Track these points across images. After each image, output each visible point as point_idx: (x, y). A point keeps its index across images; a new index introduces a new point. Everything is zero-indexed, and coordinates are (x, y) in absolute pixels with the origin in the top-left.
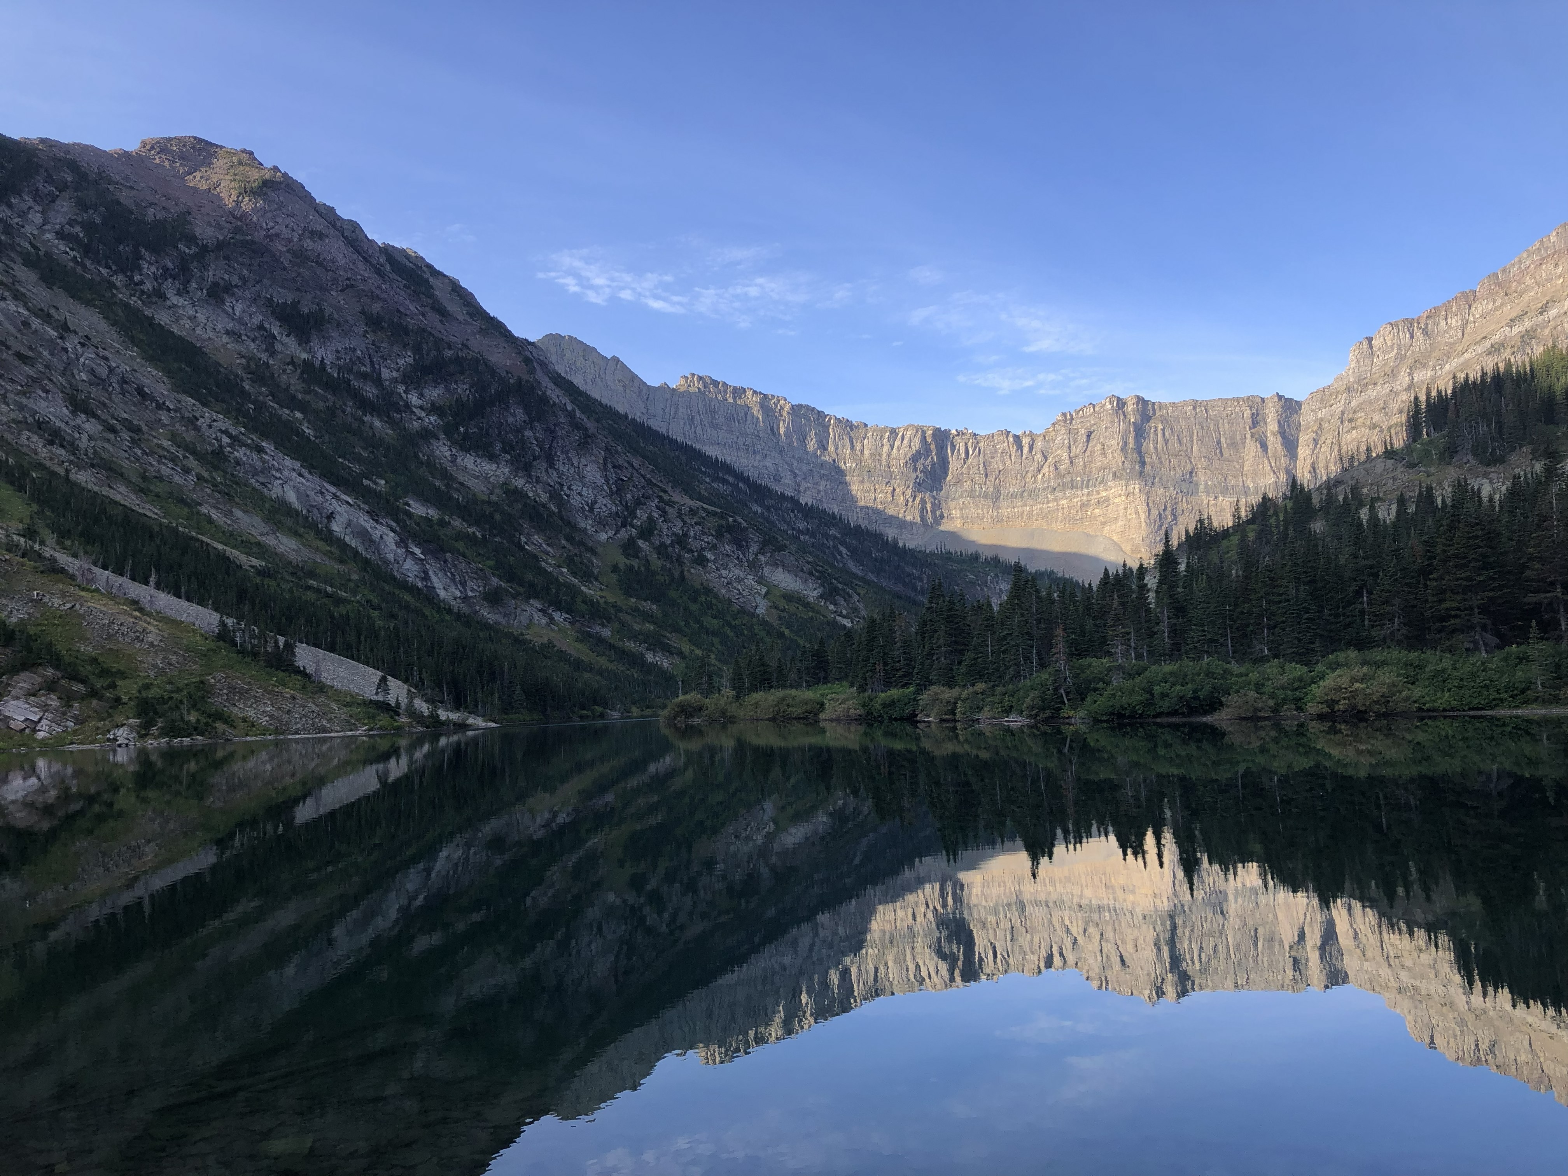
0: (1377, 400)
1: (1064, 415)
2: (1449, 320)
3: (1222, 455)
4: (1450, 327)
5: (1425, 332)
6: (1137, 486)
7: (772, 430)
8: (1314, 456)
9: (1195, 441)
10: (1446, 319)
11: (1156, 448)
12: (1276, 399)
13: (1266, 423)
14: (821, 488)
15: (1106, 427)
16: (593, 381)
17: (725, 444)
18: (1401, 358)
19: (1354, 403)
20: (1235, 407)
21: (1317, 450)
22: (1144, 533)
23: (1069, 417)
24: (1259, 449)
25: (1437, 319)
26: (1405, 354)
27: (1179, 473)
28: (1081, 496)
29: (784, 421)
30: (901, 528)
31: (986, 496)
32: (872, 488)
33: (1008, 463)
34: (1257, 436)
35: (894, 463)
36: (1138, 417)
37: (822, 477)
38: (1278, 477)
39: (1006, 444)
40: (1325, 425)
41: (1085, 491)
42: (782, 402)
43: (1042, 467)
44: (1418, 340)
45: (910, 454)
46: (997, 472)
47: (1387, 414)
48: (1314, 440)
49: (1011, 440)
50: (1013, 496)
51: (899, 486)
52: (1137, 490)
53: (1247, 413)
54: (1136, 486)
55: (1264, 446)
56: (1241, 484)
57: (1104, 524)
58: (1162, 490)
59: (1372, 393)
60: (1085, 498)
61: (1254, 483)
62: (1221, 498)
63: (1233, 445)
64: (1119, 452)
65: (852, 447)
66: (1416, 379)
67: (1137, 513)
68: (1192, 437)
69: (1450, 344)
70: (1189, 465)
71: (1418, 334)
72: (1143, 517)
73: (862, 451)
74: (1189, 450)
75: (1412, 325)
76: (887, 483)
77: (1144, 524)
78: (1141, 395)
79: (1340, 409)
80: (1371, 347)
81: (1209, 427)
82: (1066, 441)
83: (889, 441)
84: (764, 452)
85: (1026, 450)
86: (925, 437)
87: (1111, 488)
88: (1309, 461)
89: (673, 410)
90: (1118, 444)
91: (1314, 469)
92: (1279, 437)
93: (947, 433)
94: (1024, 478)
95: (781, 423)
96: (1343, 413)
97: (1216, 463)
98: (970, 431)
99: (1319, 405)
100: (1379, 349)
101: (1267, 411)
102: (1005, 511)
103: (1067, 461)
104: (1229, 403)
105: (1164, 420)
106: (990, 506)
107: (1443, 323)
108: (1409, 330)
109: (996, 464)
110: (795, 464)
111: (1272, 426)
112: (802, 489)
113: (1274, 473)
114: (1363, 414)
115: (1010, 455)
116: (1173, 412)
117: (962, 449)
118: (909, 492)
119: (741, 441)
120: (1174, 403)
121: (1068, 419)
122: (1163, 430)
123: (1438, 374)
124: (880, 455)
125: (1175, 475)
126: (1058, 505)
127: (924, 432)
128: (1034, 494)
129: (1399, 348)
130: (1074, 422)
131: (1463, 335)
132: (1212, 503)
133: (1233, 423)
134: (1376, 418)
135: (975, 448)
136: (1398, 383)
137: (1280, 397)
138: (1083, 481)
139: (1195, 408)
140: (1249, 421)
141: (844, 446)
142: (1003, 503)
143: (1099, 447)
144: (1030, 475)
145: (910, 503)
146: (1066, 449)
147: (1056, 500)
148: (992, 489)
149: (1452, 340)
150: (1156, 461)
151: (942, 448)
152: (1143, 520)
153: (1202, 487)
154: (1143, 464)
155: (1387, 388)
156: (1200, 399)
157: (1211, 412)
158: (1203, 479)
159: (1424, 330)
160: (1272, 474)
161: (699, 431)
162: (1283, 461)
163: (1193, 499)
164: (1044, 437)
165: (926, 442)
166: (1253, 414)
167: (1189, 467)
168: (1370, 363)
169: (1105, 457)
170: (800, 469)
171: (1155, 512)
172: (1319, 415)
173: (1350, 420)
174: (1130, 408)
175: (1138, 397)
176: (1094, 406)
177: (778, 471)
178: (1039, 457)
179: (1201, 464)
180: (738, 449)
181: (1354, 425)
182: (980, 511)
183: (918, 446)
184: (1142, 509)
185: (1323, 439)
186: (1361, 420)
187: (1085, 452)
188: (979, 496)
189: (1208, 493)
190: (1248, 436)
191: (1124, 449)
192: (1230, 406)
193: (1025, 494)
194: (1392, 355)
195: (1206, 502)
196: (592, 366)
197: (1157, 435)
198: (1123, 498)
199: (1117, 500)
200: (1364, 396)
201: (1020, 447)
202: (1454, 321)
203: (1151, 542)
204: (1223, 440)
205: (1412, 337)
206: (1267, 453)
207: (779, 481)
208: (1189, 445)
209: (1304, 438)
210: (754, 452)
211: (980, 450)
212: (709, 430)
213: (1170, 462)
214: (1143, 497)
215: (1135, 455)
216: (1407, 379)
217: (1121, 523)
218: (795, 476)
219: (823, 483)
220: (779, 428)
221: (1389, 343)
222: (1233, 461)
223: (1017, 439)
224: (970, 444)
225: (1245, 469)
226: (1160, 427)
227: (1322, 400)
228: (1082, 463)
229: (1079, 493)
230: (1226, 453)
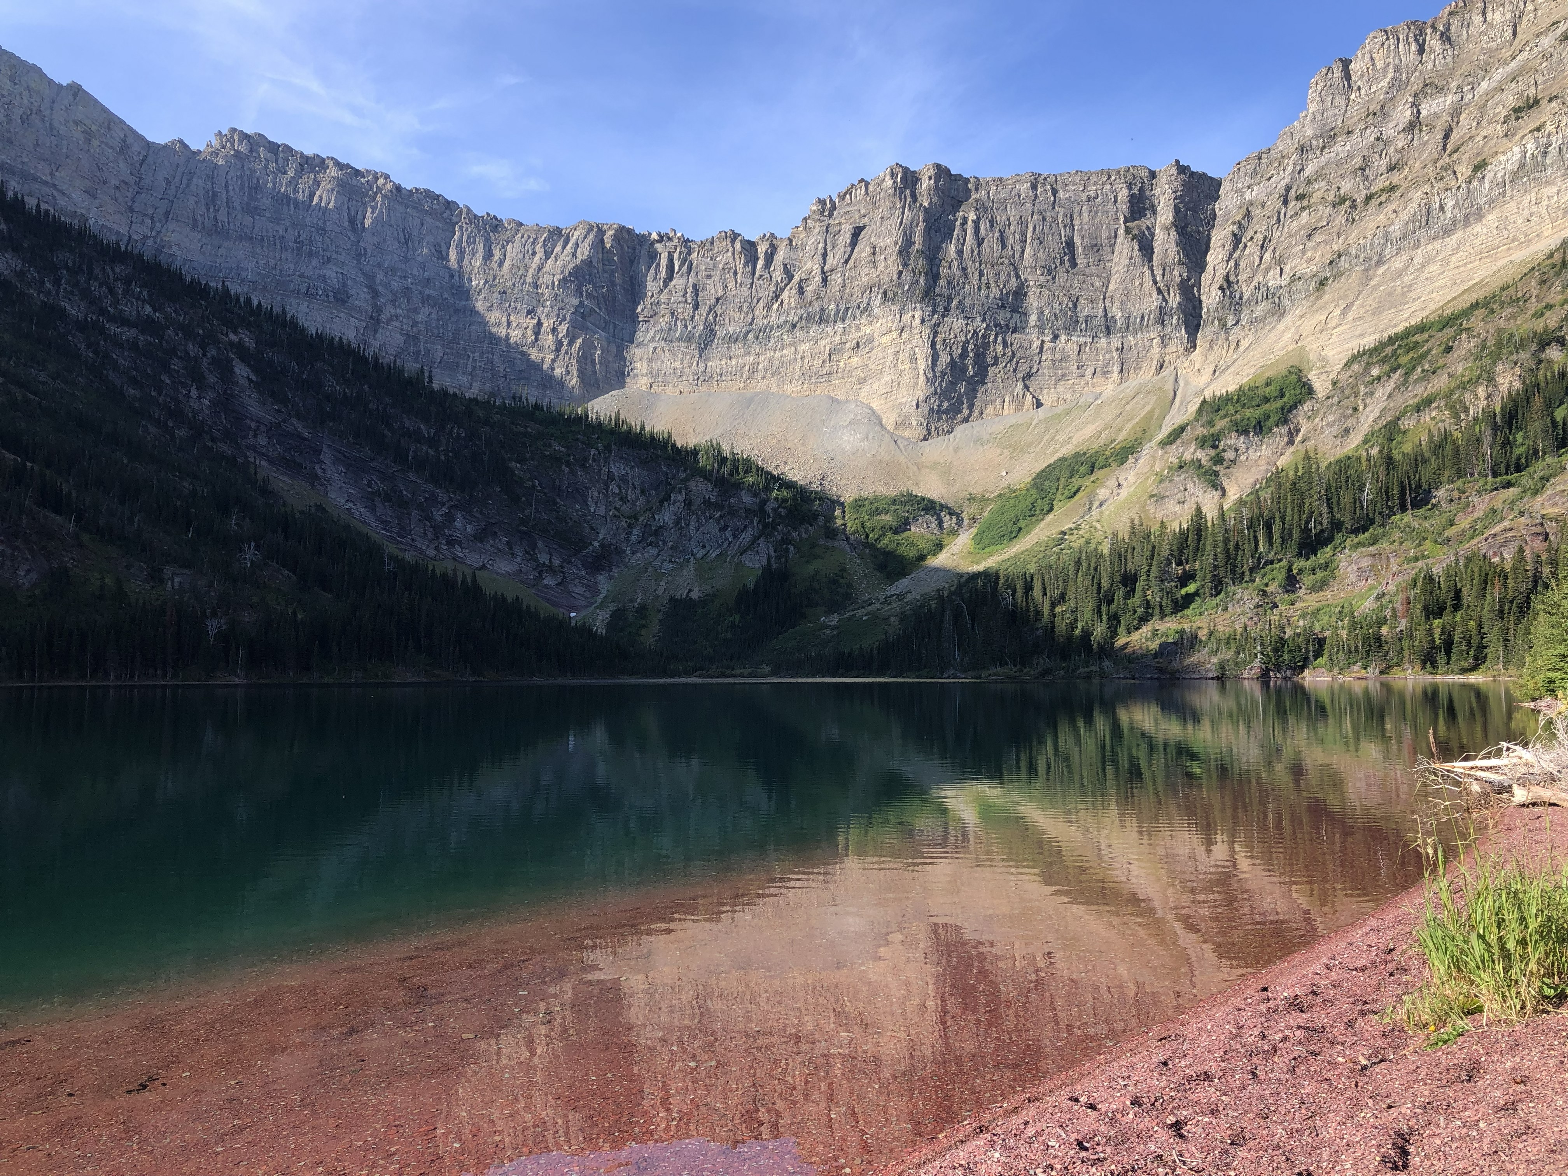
0: (1350, 156)
1: (822, 202)
2: (1489, 16)
3: (1074, 264)
4: (1491, 26)
5: (1446, 37)
6: (918, 314)
7: (352, 221)
8: (1231, 264)
9: (1029, 241)
10: (1484, 13)
11: (960, 252)
12: (1174, 171)
13: (1155, 212)
14: (420, 317)
15: (882, 218)
16: (25, 120)
17: (262, 239)
18: (1397, 85)
19: (1309, 170)
20: (1104, 184)
21: (1238, 252)
22: (920, 394)
23: (828, 206)
24: (1137, 253)
25: (1467, 16)
26: (1408, 79)
27: (995, 291)
28: (831, 335)
29: (374, 209)
30: (545, 387)
31: (689, 339)
32: (504, 319)
33: (731, 284)
34: (1135, 231)
35: (546, 279)
36: (935, 199)
37: (425, 300)
38: (1165, 300)
39: (730, 254)
40: (1256, 212)
41: (840, 326)
42: (381, 181)
43: (782, 290)
44: (1432, 51)
45: (571, 266)
46: (713, 301)
47: (1367, 179)
48: (1234, 235)
49: (738, 246)
50: (733, 339)
51: (548, 316)
52: (917, 321)
53: (1123, 194)
54: (916, 314)
55: (1146, 248)
56: (1101, 313)
57: (862, 381)
58: (962, 322)
59: (1341, 148)
60: (838, 338)
61: (1123, 310)
62: (1063, 338)
63: (1095, 248)
64: (894, 257)
65: (489, 255)
66: (1424, 113)
67: (914, 360)
68: (1024, 234)
69: (1491, 50)
70: (1013, 279)
71: (1433, 42)
72: (922, 365)
73: (501, 264)
74: (1017, 256)
75: (1422, 32)
76: (529, 313)
77: (922, 378)
78: (944, 163)
79: (1283, 183)
80: (1347, 76)
81: (1055, 220)
82: (821, 245)
83: (544, 246)
84: (328, 254)
85: (760, 263)
86: (602, 241)
87: (878, 319)
88: (1221, 273)
89: (185, 181)
90: (896, 243)
91: (1229, 283)
92: (1173, 233)
93: (643, 240)
94: (752, 309)
95: (369, 210)
96: (1288, 188)
97: (1062, 277)
98: (679, 235)
99: (1248, 181)
100: (1362, 75)
101: (1157, 191)
102: (716, 364)
103: (819, 278)
104: (1093, 179)
105: (982, 208)
106: (693, 356)
107: (1477, 19)
108: (1417, 41)
109: (712, 290)
110: (380, 276)
111: (1165, 215)
112: (383, 317)
113: (1159, 292)
114: (1323, 183)
115: (735, 273)
116: (997, 193)
117: (664, 262)
118: (563, 329)
119: (291, 235)
120: (1001, 179)
121: (826, 208)
122: (976, 223)
123: (1466, 100)
124: (526, 268)
125: (987, 297)
126: (796, 352)
127: (601, 232)
128: (764, 334)
129: (1397, 70)
130: (835, 213)
131: (1515, 34)
132: (1047, 345)
133: (1096, 213)
134: (1346, 186)
135: (685, 260)
136: (1391, 125)
137: (1182, 169)
138: (838, 311)
139: (1034, 187)
140: (1124, 207)
141: (474, 254)
142: (716, 351)
143: (868, 250)
144: (761, 305)
145: (565, 347)
146: (818, 257)
147: (794, 344)
148: (701, 328)
149: (1493, 45)
150: (958, 273)
151: (632, 262)
152: (921, 372)
153: (1033, 319)
154: (933, 276)
155: (1370, 136)
156: (1045, 173)
157: (1061, 194)
158: (1035, 304)
159: (1442, 34)
160: (1155, 294)
161: (222, 216)
162: (1176, 273)
163: (1015, 339)
164: (790, 241)
165: (604, 247)
166: (1132, 196)
167: (1013, 283)
168: (1343, 103)
169: (875, 267)
170: (387, 286)
171: (944, 359)
172: (1248, 196)
173: (1300, 198)
174: (925, 184)
175: (938, 166)
176: (867, 185)
177: (345, 285)
178: (778, 275)
179: (1034, 279)
180: (284, 248)
181: (1305, 203)
182: (677, 364)
183: (587, 253)
184: (923, 353)
185: (1250, 233)
186: (1319, 194)
187: (846, 262)
188: (680, 340)
189: (1041, 328)
190: (1121, 232)
191: (904, 252)
192: (1095, 184)
193: (750, 336)
194: (1384, 83)
195: (1037, 344)
196: (25, 93)
197: (965, 231)
198: (895, 334)
199: (886, 339)
200: (1328, 155)
201: (752, 259)
202: (1498, 16)
203: (931, 410)
204: (1077, 240)
205: (1421, 50)
206: (1150, 260)
207: (344, 302)
208: (1018, 248)
209: (1219, 237)
210: (310, 254)
211: (691, 264)
212: (239, 217)
213: (981, 274)
214: (927, 332)
215: (921, 261)
216: (1409, 112)
217: (887, 378)
218: (375, 294)
219: (426, 310)
220: (364, 217)
221: (1380, 65)
222: (1091, 275)
223: (750, 248)
224: (676, 255)
225: (1111, 288)
226: (972, 216)
227: (1255, 172)
228: (840, 280)
229: (829, 329)
230: (1081, 260)
